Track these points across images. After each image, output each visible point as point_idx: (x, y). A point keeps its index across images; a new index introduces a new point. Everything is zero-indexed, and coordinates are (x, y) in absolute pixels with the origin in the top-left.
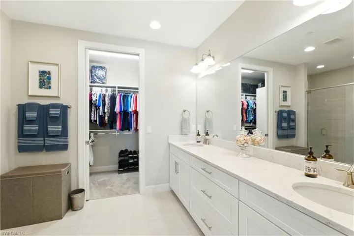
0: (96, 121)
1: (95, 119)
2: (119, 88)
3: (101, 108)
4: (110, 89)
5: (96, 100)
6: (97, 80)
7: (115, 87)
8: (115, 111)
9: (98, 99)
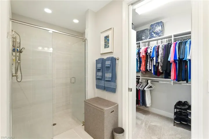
0: (151, 70)
1: (150, 69)
2: (175, 36)
3: (155, 58)
4: (165, 40)
5: (151, 52)
6: (155, 35)
7: (171, 37)
8: (169, 60)
9: (152, 51)
